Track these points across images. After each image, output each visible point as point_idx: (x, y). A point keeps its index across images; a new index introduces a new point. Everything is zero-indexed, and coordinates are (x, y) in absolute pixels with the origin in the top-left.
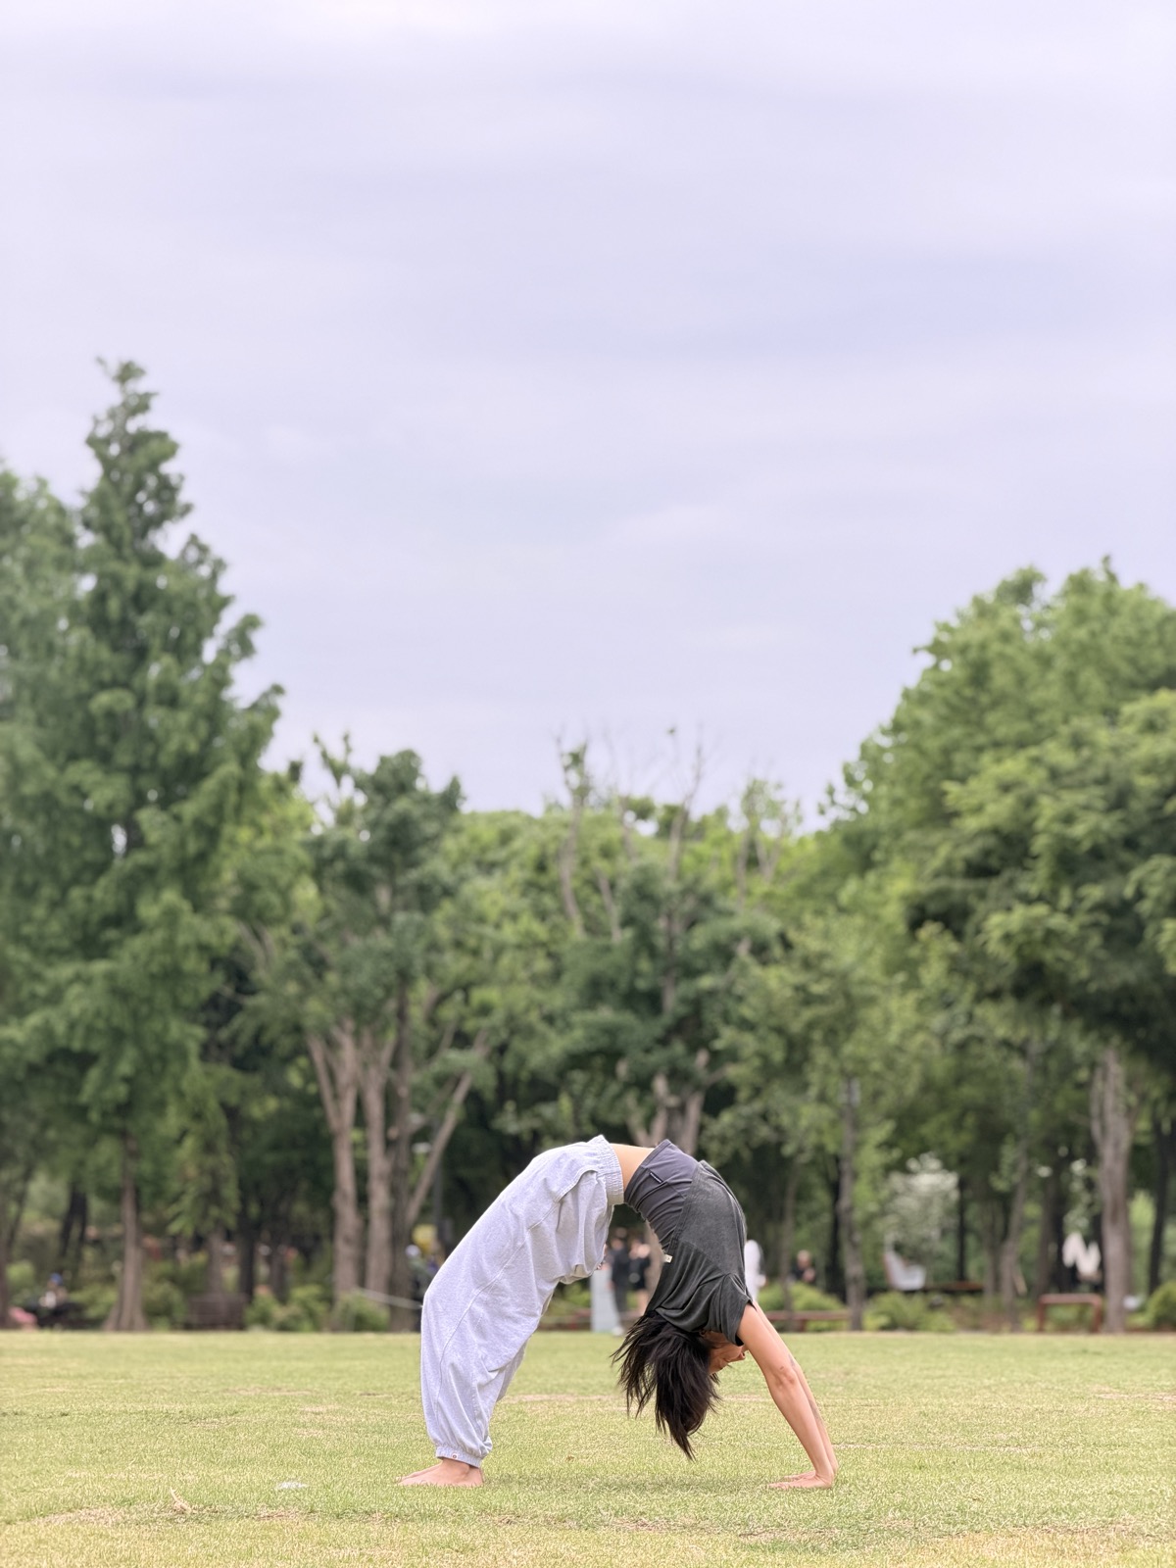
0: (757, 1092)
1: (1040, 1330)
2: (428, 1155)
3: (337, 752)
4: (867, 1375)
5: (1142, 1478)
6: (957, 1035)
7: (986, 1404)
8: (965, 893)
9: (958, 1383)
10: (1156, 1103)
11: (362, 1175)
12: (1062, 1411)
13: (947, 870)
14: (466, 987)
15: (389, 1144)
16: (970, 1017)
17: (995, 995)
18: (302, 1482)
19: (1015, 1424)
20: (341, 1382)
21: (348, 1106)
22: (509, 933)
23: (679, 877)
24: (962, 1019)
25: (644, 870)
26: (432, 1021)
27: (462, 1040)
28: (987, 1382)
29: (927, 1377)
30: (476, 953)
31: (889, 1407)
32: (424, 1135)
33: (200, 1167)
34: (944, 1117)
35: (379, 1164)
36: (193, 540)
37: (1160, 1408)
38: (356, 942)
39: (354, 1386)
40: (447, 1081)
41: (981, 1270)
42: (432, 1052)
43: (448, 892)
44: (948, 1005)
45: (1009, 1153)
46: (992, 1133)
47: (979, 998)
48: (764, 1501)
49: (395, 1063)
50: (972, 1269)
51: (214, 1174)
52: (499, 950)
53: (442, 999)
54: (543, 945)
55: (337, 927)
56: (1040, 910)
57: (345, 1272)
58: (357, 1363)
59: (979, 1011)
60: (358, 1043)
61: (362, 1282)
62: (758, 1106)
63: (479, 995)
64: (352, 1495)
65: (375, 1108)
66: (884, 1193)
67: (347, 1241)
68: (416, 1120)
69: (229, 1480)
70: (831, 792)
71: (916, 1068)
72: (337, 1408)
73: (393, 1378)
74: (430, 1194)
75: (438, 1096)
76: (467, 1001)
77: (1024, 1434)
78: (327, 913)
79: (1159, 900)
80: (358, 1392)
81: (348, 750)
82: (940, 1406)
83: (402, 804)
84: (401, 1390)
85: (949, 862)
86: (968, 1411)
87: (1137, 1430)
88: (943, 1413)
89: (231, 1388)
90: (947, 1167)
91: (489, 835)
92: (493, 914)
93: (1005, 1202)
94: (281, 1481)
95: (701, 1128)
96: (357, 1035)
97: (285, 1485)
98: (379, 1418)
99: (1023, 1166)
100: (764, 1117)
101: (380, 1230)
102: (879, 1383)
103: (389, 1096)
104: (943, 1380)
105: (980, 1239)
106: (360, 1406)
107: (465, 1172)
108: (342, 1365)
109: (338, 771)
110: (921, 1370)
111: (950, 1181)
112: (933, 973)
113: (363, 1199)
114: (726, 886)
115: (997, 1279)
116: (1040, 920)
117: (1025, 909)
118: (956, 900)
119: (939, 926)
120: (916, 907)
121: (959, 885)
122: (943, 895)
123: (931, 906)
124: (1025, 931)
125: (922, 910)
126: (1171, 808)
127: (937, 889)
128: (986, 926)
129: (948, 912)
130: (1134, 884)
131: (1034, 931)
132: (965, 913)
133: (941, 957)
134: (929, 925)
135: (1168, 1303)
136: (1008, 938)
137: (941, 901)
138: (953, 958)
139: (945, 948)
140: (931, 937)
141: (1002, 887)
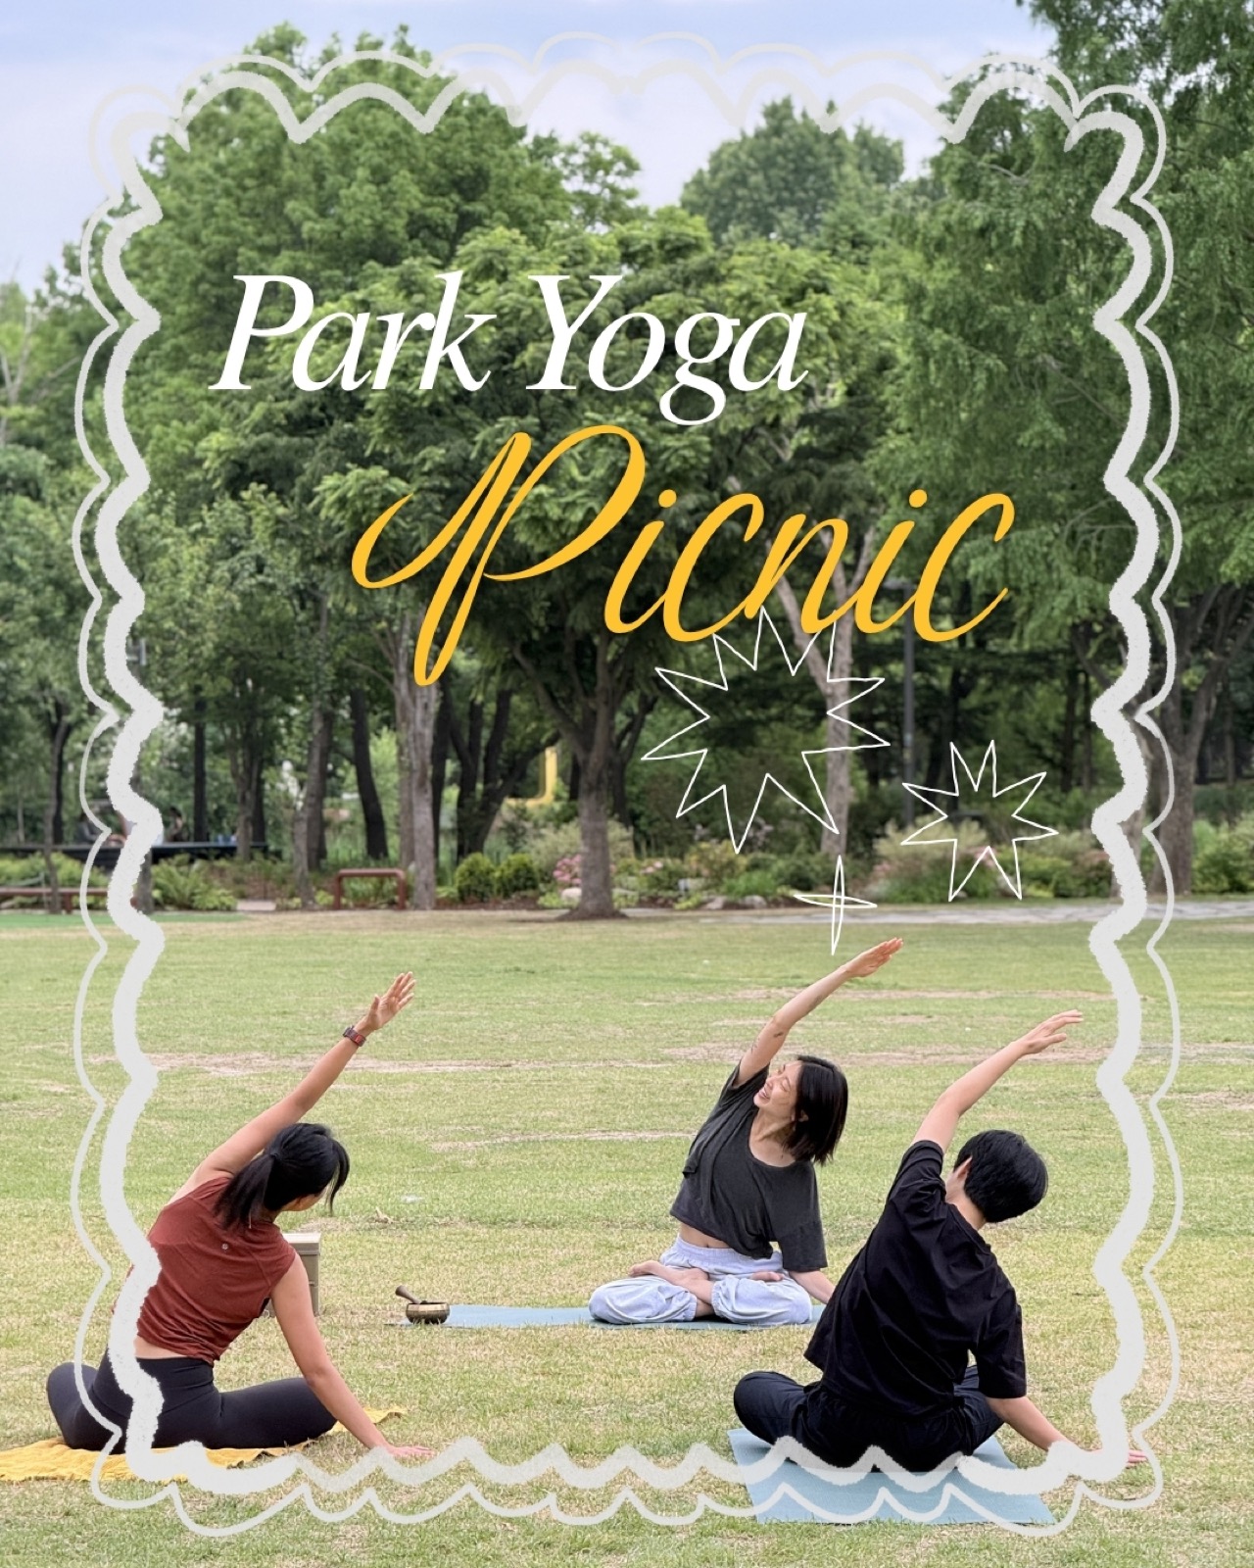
1: (337, 906)
6: (247, 584)
8: (288, 450)
13: (267, 424)
56: (377, 472)
70: (51, 279)
85: (268, 417)
116: (375, 483)
117: (361, 471)
118: (278, 456)
119: (263, 487)
120: (235, 462)
121: (283, 441)
122: (264, 450)
123: (252, 464)
124: (361, 495)
125: (241, 465)
126: (517, 364)
127: (258, 444)
128: (317, 489)
129: (268, 471)
130: (478, 446)
131: (370, 495)
132: (290, 473)
133: (267, 519)
134: (253, 485)
135: (471, 873)
136: (342, 502)
137: (262, 456)
138: (278, 521)
139: (271, 510)
140: (253, 497)
141: (328, 445)
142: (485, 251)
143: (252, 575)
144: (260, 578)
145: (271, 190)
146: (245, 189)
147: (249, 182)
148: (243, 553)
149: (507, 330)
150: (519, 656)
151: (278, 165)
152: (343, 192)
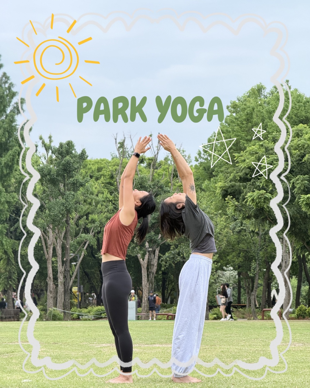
0: (176, 246)
1: (263, 319)
2: (75, 265)
3: (47, 141)
4: (207, 336)
5: (284, 376)
6: (238, 229)
7: (241, 348)
8: (240, 186)
9: (235, 339)
10: (298, 250)
11: (55, 271)
12: (264, 350)
13: (234, 179)
14: (87, 215)
15: (63, 262)
16: (242, 224)
17: (249, 217)
18: (30, 379)
19: (249, 355)
20: (47, 339)
21: (51, 251)
22: (100, 197)
23: (153, 180)
24: (239, 225)
25: (142, 178)
26: (77, 225)
27: (86, 231)
28: (244, 339)
29: (226, 337)
30: (90, 204)
31: (212, 349)
32: (74, 259)
33: (5, 269)
34: (234, 254)
35: (60, 268)
36: (5, 74)
37: (294, 349)
38: (53, 201)
39: (51, 340)
40: (82, 243)
41: (245, 300)
42: (77, 234)
43: (82, 185)
44: (235, 220)
45: (254, 265)
46: (249, 259)
47: (244, 219)
48: (169, 386)
49: (65, 238)
50: (242, 299)
51: (10, 272)
52: (97, 203)
53: (80, 218)
54: (111, 201)
55: (48, 195)
56: (263, 192)
57: (50, 301)
58: (52, 332)
59: (244, 222)
60: (54, 232)
61: (55, 305)
62: (177, 250)
63: (91, 217)
64: (45, 384)
65: (59, 251)
66: (216, 276)
67: (51, 292)
68: (72, 255)
69: (8, 378)
71: (225, 239)
72: (44, 350)
73: (63, 338)
74: (76, 277)
75: (79, 248)
76: (87, 219)
77: (252, 359)
78: (44, 191)
79: (299, 188)
80: (52, 343)
81: (51, 141)
82: (228, 349)
83: (68, 158)
84: (65, 342)
85: (235, 177)
86: (236, 350)
87: (286, 357)
88: (228, 351)
89: (13, 341)
90: (235, 269)
91: (94, 167)
92: (96, 191)
93: (253, 280)
94: (24, 379)
95: (159, 257)
96: (53, 229)
97: (25, 381)
98: (57, 353)
99: (258, 269)
100: (179, 254)
101: (61, 288)
102: (211, 339)
103: (63, 248)
104: (230, 338)
105: (245, 290)
106: (52, 349)
107: (87, 270)
108: (47, 333)
109: (47, 148)
110: (224, 334)
111: (235, 273)
112: (230, 211)
113: (55, 279)
114: (167, 183)
115: (250, 303)
116: (262, 195)
117: (258, 191)
118: (237, 188)
119: (232, 197)
120: (224, 190)
121: (238, 184)
122: (233, 187)
123: (229, 191)
124: (258, 198)
125: (226, 191)
126: (303, 161)
127: (231, 185)
128: (246, 197)
129: (234, 192)
130: (292, 183)
131: (261, 198)
132: (240, 192)
133: (233, 206)
134: (229, 196)
135: (300, 310)
136: (253, 200)
137: (232, 188)
138: (236, 206)
139: (234, 203)
140: (228, 200)
141: (250, 185)
142: (296, 130)
143: (239, 227)
144: (241, 227)
145: (250, 124)
146: (243, 124)
147: (244, 122)
148: (237, 221)
149: (301, 151)
150: (306, 246)
151: (252, 118)
152: (268, 124)
